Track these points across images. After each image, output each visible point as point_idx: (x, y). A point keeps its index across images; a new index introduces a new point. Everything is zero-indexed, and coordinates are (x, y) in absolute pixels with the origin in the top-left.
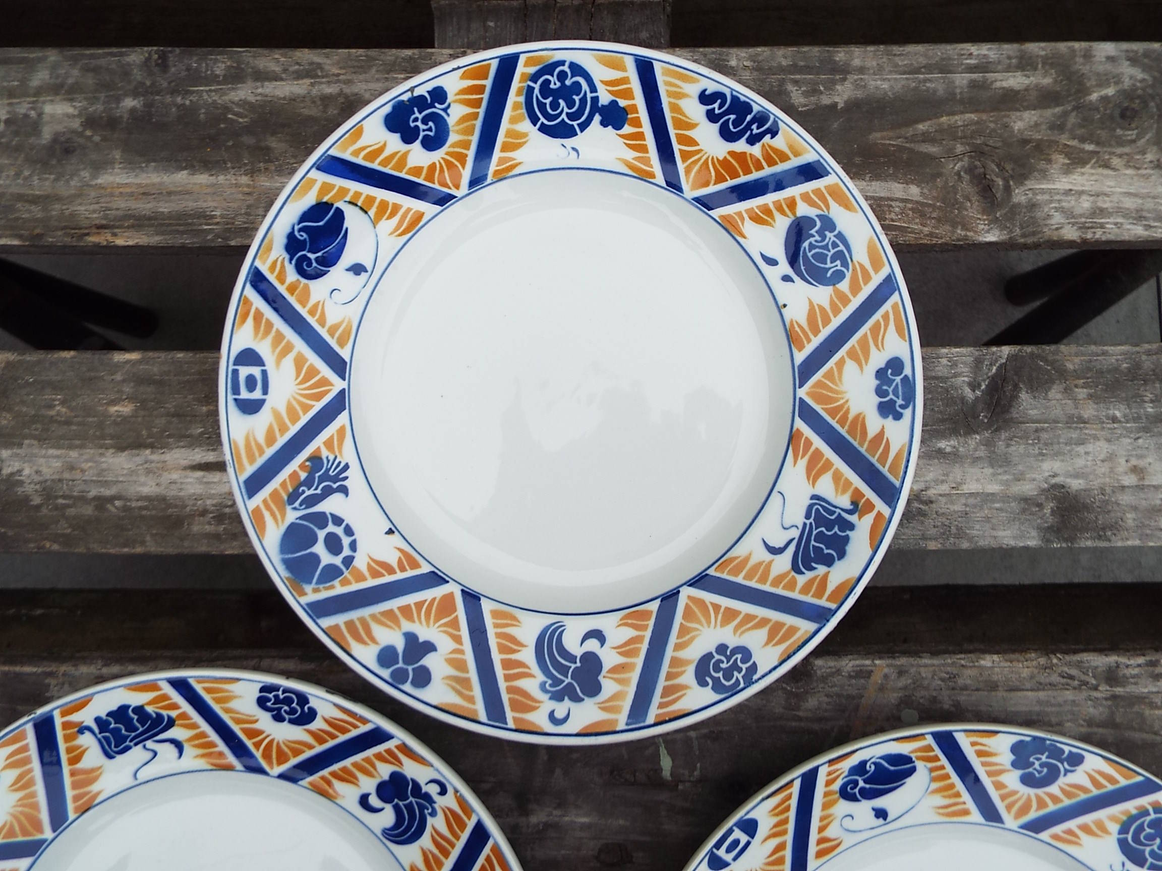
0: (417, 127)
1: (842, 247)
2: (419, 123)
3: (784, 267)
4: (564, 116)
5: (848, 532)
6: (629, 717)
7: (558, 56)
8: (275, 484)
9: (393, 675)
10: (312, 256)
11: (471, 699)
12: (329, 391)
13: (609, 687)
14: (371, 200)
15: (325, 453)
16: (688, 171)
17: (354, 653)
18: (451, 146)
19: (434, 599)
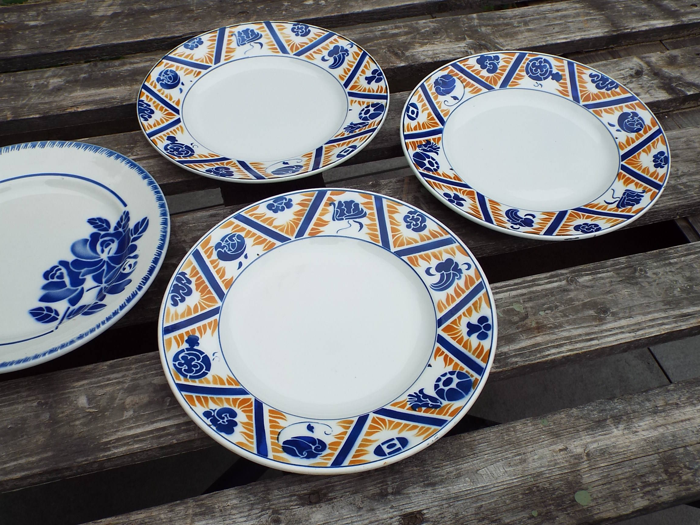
0: (227, 421)
1: (227, 238)
2: (225, 420)
3: (242, 259)
4: (199, 362)
5: (343, 203)
6: (452, 243)
7: (172, 367)
8: (435, 416)
9: (489, 330)
10: (313, 447)
11: (480, 299)
12: (377, 418)
13: (445, 257)
14: (272, 432)
15: (408, 406)
16: (209, 306)
17: (489, 348)
18: (231, 405)
19: (448, 335)
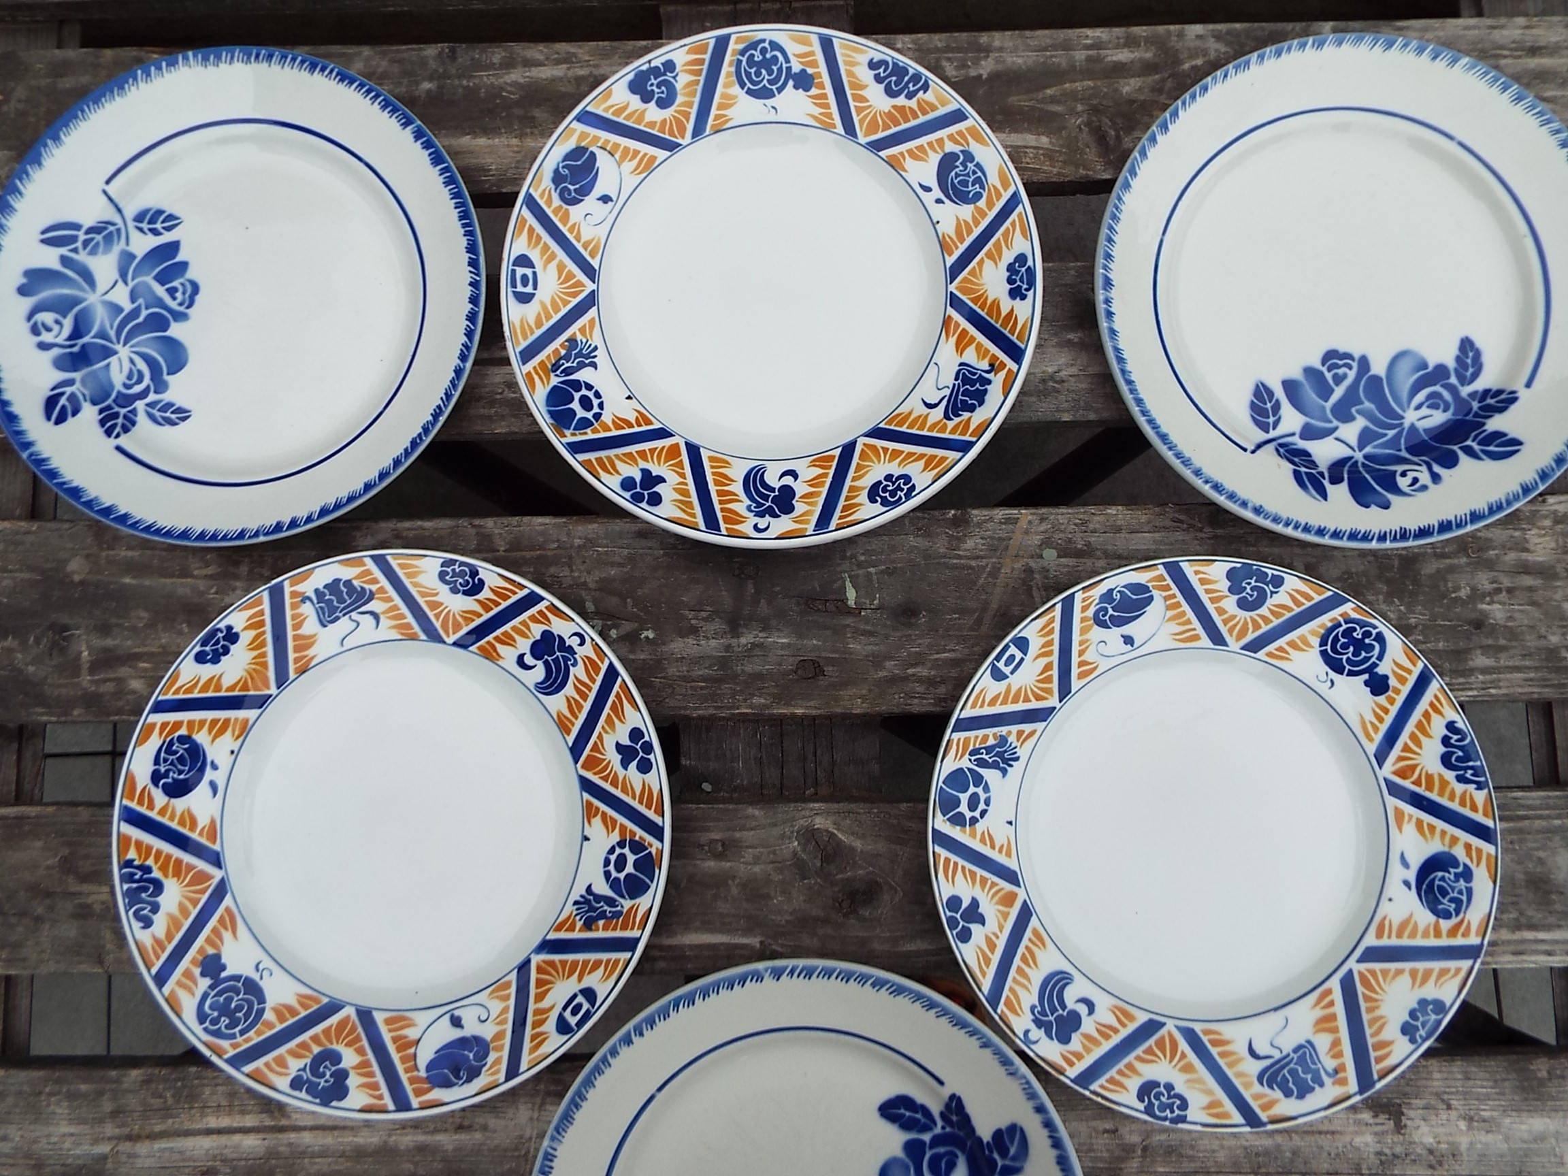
0: (653, 90)
1: (979, 174)
2: (654, 88)
3: (937, 193)
4: (765, 82)
5: (986, 386)
6: (816, 526)
7: (760, 36)
8: (542, 356)
9: (632, 496)
10: (572, 188)
11: (694, 516)
12: (583, 291)
13: (800, 507)
14: (617, 146)
15: (579, 337)
16: (861, 122)
17: (602, 480)
18: (679, 106)
19: (664, 447)
